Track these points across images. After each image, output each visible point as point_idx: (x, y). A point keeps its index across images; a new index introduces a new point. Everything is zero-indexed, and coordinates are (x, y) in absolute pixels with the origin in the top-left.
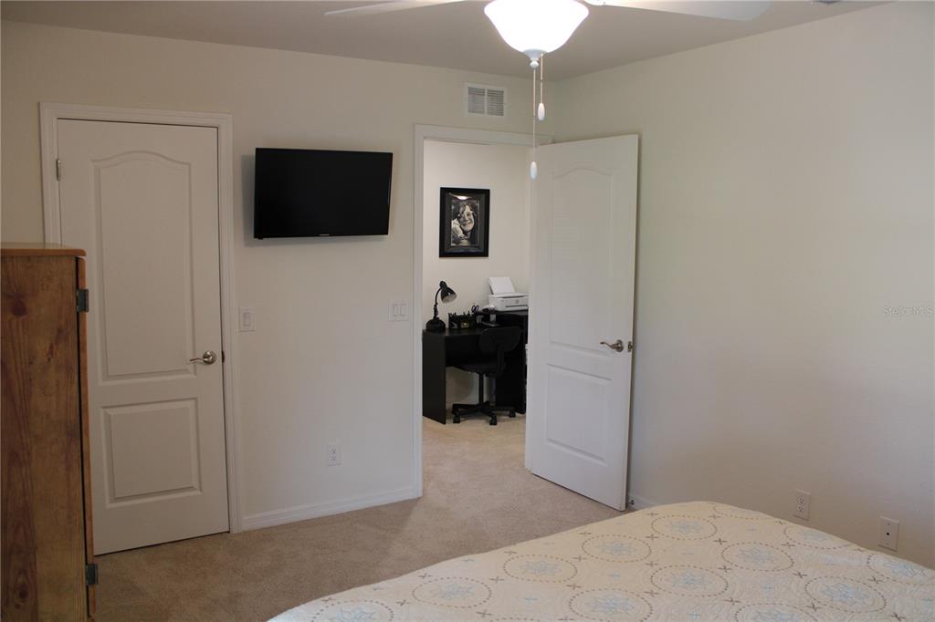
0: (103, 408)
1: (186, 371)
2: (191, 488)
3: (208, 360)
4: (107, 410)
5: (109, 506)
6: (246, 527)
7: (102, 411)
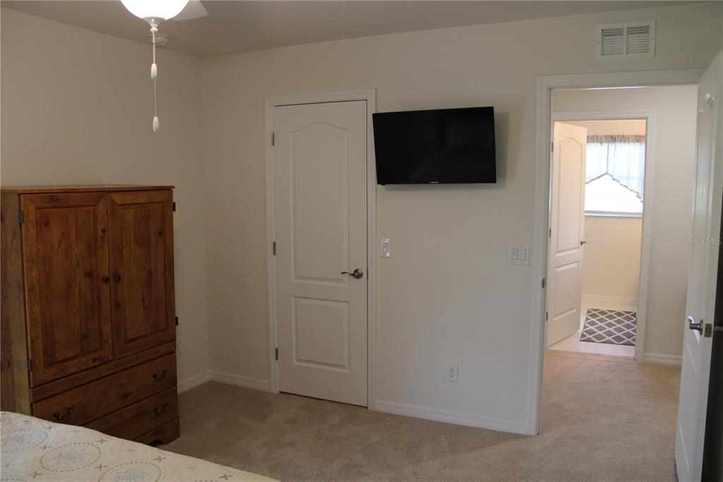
0: (295, 297)
1: (342, 281)
2: (343, 367)
3: (357, 275)
4: (296, 299)
5: (295, 362)
6: (378, 408)
7: (293, 298)
